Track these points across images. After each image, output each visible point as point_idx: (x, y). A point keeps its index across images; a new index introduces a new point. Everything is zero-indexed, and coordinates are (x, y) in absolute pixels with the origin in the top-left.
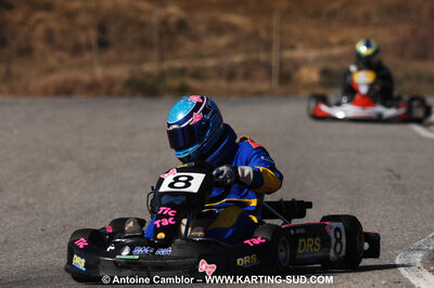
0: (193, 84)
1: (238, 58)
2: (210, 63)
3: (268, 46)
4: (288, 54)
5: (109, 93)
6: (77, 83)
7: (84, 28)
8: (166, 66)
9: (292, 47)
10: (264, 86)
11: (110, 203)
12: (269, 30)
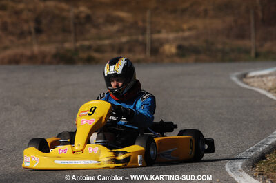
0: (96, 55)
1: (124, 39)
2: (107, 42)
3: (144, 31)
4: (156, 36)
5: (43, 63)
6: (22, 55)
7: (26, 21)
8: (78, 44)
9: (159, 32)
10: (141, 57)
11: (43, 132)
12: (144, 21)
